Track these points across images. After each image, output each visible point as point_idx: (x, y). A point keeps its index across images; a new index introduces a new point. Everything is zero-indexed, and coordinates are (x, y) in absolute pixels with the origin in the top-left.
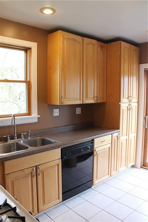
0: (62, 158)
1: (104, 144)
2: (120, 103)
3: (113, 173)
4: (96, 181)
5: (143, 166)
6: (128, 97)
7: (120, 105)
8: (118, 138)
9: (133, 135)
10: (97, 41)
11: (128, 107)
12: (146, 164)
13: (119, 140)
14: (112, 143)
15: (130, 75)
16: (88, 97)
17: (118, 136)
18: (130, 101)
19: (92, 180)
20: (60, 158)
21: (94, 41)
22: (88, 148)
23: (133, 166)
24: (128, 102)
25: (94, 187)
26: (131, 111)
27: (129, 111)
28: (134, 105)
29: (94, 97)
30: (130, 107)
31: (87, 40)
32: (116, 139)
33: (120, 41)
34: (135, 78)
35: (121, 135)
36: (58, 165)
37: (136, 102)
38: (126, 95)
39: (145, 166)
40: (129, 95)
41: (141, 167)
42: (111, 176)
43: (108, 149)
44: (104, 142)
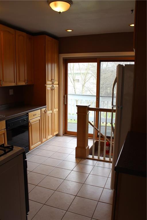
0: (6, 128)
1: (36, 117)
2: (45, 85)
3: (44, 140)
4: (32, 147)
5: (65, 134)
6: (52, 80)
7: (46, 86)
8: (45, 113)
9: (56, 110)
10: (27, 34)
11: (51, 88)
12: (67, 132)
13: (46, 114)
14: (41, 116)
15: (52, 62)
16: (20, 80)
17: (45, 111)
18: (53, 83)
19: (29, 146)
20: (5, 128)
21: (24, 34)
22: (25, 120)
23: (57, 135)
24: (51, 84)
25: (31, 152)
26: (54, 91)
27: (52, 91)
28: (56, 86)
29: (25, 80)
30: (53, 88)
31: (19, 33)
32: (44, 113)
33: (45, 35)
34: (56, 65)
35: (47, 110)
36: (4, 133)
37: (57, 84)
38: (50, 79)
39: (66, 134)
40: (52, 79)
41: (63, 135)
42: (42, 142)
43: (39, 121)
44: (35, 115)
